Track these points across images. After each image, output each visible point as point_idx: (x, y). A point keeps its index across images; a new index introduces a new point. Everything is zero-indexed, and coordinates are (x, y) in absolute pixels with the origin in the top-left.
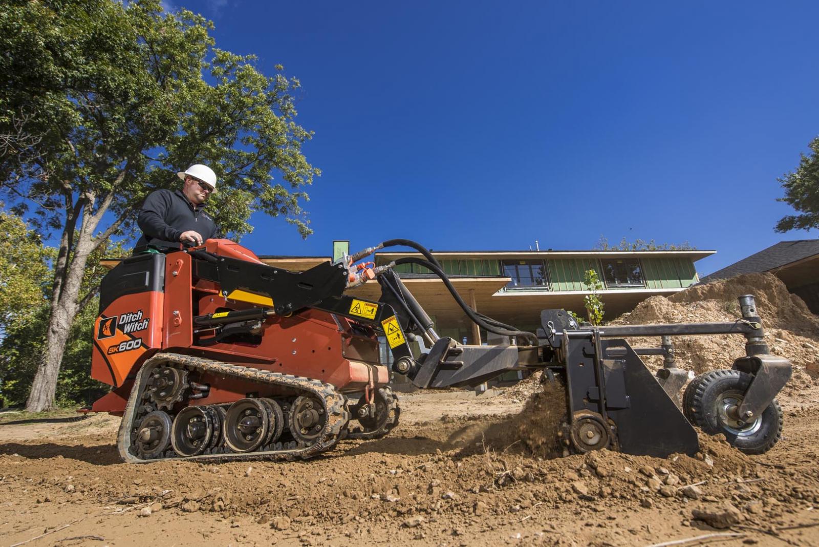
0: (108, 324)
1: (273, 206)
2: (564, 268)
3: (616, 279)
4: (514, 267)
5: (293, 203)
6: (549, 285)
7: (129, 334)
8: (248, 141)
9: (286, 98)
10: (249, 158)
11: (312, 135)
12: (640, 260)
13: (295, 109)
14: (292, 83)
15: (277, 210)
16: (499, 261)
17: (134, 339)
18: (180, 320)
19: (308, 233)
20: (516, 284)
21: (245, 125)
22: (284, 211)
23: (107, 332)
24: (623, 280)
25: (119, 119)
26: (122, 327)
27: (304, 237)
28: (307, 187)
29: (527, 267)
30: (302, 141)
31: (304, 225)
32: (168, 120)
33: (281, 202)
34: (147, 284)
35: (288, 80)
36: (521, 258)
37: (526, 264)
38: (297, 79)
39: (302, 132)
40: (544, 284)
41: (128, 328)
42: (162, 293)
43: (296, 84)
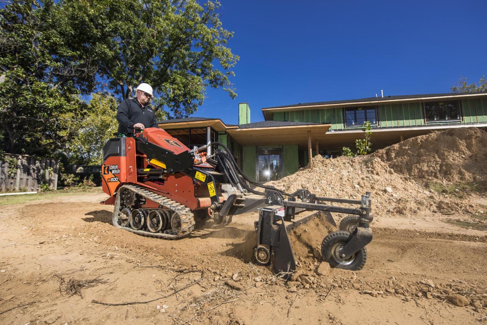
0: (106, 168)
1: (215, 82)
2: (392, 110)
3: (435, 117)
4: (353, 112)
5: (225, 79)
6: (378, 123)
7: (114, 174)
8: (198, 45)
9: (214, 15)
10: (199, 55)
11: (233, 34)
12: (460, 101)
13: (220, 21)
14: (216, 5)
15: (217, 84)
16: (343, 108)
17: (116, 177)
18: (132, 170)
19: (235, 96)
20: (353, 124)
21: (195, 37)
22: (221, 84)
23: (106, 172)
24: (442, 117)
25: (131, 48)
26: (111, 171)
27: (233, 98)
28: (232, 69)
29: (363, 111)
30: (228, 38)
31: (232, 91)
32: (152, 44)
33: (219, 79)
34: (119, 152)
35: (214, 3)
36: (359, 106)
37: (363, 109)
38: (218, 1)
39: (227, 33)
40: (374, 122)
41: (113, 172)
42: (125, 157)
43: (218, 5)
